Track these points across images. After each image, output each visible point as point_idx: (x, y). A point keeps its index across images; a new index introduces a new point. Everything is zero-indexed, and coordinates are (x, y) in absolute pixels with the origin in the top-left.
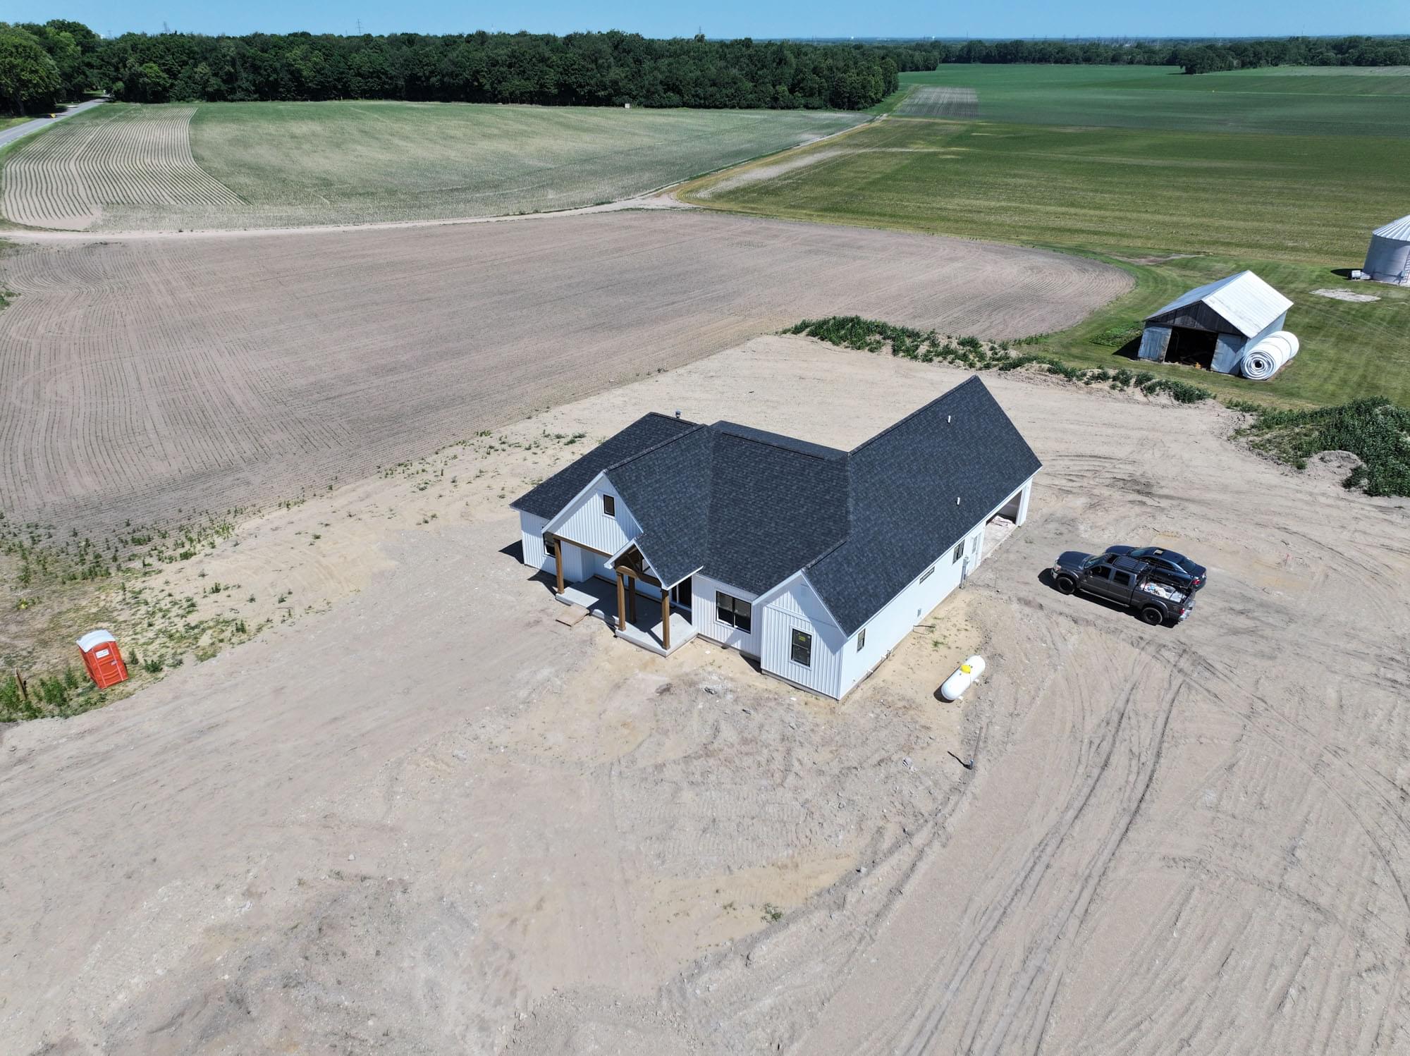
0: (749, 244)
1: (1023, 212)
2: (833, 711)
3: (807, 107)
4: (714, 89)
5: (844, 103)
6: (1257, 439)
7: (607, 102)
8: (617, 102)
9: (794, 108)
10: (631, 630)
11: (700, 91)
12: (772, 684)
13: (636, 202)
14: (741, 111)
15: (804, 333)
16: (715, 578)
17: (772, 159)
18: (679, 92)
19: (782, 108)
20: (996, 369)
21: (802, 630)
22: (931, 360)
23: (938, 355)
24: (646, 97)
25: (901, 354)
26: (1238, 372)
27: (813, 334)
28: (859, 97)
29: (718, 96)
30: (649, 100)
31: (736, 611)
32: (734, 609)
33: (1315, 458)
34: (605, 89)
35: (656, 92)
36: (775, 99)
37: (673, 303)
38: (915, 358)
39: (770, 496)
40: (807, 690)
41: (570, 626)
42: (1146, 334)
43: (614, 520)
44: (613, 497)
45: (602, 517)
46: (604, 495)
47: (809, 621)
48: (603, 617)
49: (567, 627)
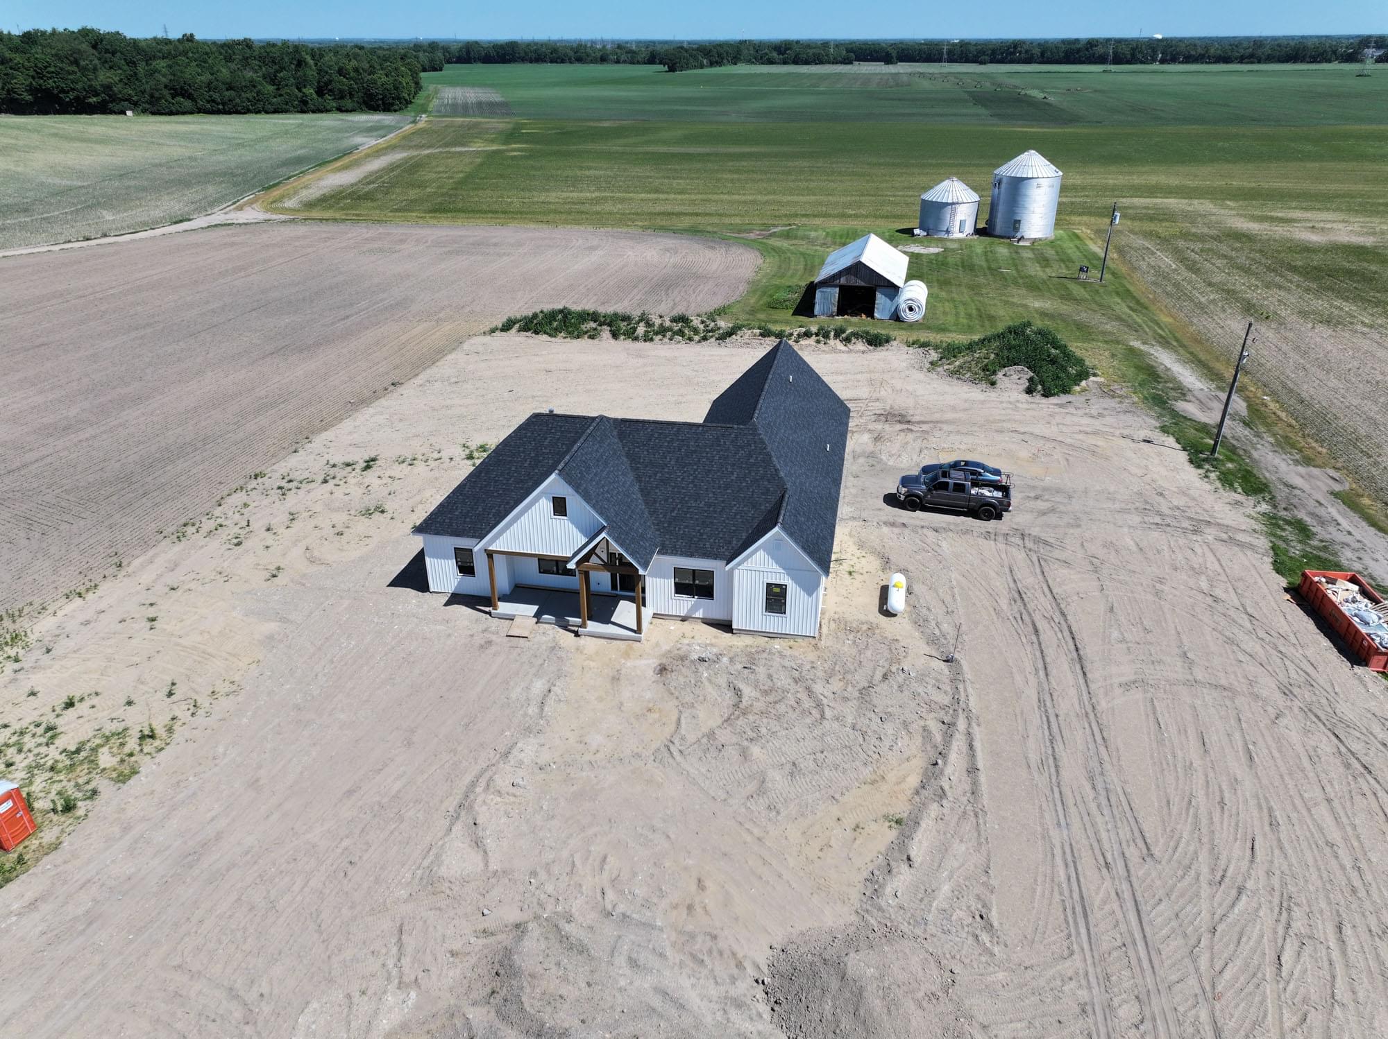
0: (381, 250)
1: (622, 200)
2: (816, 647)
3: (340, 110)
4: (232, 93)
5: (378, 106)
6: (951, 367)
7: (103, 109)
8: (115, 109)
9: (327, 111)
10: (592, 626)
11: (216, 96)
12: (747, 640)
13: (218, 217)
14: (268, 116)
15: (514, 330)
16: (675, 555)
17: (339, 164)
18: (189, 96)
19: (314, 112)
20: (713, 340)
21: (773, 581)
22: (651, 340)
23: (657, 333)
24: (150, 103)
25: (622, 337)
26: (896, 317)
27: (525, 329)
28: (394, 99)
29: (238, 100)
30: (154, 106)
31: (697, 582)
32: (694, 580)
33: (1000, 374)
34: (97, 95)
35: (163, 97)
36: (304, 103)
37: (348, 317)
38: (636, 339)
39: (696, 470)
40: (783, 636)
41: (526, 637)
42: (819, 294)
43: (566, 520)
44: (565, 498)
45: (550, 520)
46: (553, 497)
47: (781, 571)
48: (553, 622)
49: (523, 639)
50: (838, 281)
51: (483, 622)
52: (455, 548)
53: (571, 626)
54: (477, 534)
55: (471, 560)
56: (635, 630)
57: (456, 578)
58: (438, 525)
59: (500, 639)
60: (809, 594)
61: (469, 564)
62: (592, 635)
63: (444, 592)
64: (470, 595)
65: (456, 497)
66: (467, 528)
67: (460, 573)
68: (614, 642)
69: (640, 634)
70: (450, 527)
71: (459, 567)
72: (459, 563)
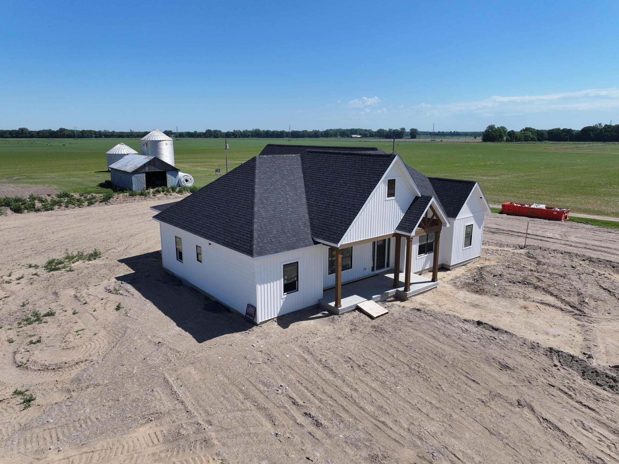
12: (460, 270)
21: (468, 224)
26: (179, 186)
40: (469, 262)
41: (387, 313)
42: (134, 178)
43: (394, 199)
44: (395, 179)
45: (385, 202)
46: (388, 180)
47: (472, 215)
48: (380, 299)
49: (387, 315)
50: (144, 170)
51: (339, 321)
52: (284, 265)
53: (390, 297)
54: (307, 243)
55: (296, 274)
56: (431, 280)
57: (282, 299)
58: (270, 245)
59: (374, 322)
60: (480, 228)
61: (293, 280)
62: (413, 294)
63: (271, 318)
64: (292, 312)
65: (261, 221)
66: (295, 241)
67: (284, 292)
68: (425, 294)
69: (437, 281)
70: (280, 244)
71: (285, 285)
72: (285, 281)
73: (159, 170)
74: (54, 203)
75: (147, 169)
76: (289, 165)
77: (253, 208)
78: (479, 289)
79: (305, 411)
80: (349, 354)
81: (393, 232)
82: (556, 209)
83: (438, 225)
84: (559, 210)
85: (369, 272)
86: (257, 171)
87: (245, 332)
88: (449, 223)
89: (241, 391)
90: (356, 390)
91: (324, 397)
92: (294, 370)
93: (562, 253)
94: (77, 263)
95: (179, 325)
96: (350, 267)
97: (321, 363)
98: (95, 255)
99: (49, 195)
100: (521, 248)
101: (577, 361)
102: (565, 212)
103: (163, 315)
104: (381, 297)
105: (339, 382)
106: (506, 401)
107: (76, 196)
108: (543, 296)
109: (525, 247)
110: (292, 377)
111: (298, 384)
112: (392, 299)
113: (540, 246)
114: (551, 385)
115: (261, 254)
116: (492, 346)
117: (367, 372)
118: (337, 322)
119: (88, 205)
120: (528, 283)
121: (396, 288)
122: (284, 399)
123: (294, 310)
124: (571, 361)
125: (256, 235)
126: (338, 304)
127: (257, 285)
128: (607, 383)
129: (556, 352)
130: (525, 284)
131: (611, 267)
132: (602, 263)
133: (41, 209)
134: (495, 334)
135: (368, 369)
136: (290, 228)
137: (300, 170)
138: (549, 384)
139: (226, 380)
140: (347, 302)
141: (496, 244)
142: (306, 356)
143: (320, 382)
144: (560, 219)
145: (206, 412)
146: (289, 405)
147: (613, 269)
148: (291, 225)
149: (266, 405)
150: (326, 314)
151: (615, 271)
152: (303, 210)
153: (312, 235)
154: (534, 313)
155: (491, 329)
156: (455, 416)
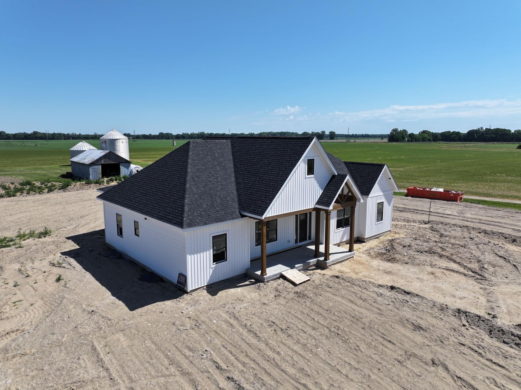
12: (374, 242)
21: (379, 201)
32: (344, 216)
40: (381, 235)
41: (309, 280)
42: (91, 170)
43: (313, 177)
44: (314, 159)
45: (305, 180)
46: (308, 160)
47: (382, 194)
48: (302, 268)
49: (308, 282)
50: (100, 162)
51: (264, 288)
52: (213, 237)
53: (311, 266)
54: (235, 216)
55: (224, 245)
56: (348, 250)
57: (211, 268)
58: (199, 218)
59: (297, 289)
60: (390, 205)
61: (222, 250)
62: (332, 263)
63: (200, 287)
64: (222, 281)
65: (192, 196)
66: (223, 214)
67: (214, 262)
68: (343, 263)
69: (353, 251)
70: (210, 217)
71: (214, 255)
72: (215, 252)
73: (113, 163)
74: (17, 190)
75: (103, 162)
76: (220, 149)
77: (185, 185)
78: (390, 258)
79: (228, 375)
80: (272, 319)
81: (313, 207)
82: (453, 192)
83: (353, 201)
84: (455, 192)
85: (292, 243)
86: (190, 153)
87: (176, 299)
88: (363, 199)
89: (167, 356)
90: (278, 353)
91: (247, 360)
92: (219, 335)
93: (460, 227)
94: (28, 240)
95: (113, 295)
96: (275, 239)
97: (246, 328)
98: (45, 233)
99: (12, 184)
100: (426, 224)
101: (483, 321)
102: (460, 194)
103: (100, 285)
104: (303, 266)
105: (262, 346)
106: (421, 360)
107: (38, 184)
108: (448, 263)
109: (429, 222)
110: (217, 341)
111: (223, 349)
112: (314, 267)
113: (442, 221)
114: (462, 344)
115: (190, 225)
116: (405, 308)
117: (289, 336)
118: (262, 289)
119: (48, 192)
120: (433, 252)
121: (317, 258)
122: (208, 364)
123: (223, 279)
124: (478, 321)
125: (186, 209)
126: (263, 272)
127: (187, 256)
128: (513, 341)
129: (464, 313)
130: (431, 253)
131: (503, 238)
132: (495, 234)
133: (4, 196)
134: (408, 298)
135: (290, 332)
136: (219, 202)
137: (230, 153)
138: (460, 343)
139: (153, 347)
140: (271, 271)
141: (404, 220)
142: (232, 321)
143: (244, 346)
144: (456, 201)
145: (130, 378)
146: (212, 370)
147: (506, 240)
148: (220, 200)
149: (190, 370)
150: (253, 282)
151: (507, 241)
152: (232, 188)
153: (239, 209)
154: (440, 278)
155: (403, 293)
156: (373, 377)
